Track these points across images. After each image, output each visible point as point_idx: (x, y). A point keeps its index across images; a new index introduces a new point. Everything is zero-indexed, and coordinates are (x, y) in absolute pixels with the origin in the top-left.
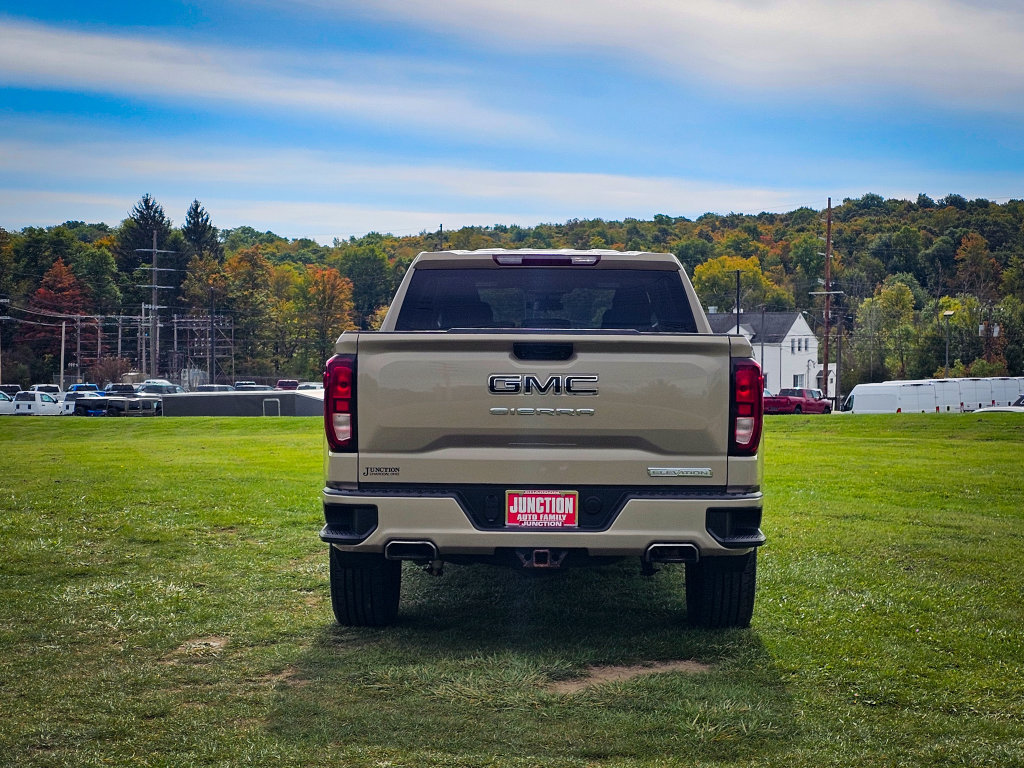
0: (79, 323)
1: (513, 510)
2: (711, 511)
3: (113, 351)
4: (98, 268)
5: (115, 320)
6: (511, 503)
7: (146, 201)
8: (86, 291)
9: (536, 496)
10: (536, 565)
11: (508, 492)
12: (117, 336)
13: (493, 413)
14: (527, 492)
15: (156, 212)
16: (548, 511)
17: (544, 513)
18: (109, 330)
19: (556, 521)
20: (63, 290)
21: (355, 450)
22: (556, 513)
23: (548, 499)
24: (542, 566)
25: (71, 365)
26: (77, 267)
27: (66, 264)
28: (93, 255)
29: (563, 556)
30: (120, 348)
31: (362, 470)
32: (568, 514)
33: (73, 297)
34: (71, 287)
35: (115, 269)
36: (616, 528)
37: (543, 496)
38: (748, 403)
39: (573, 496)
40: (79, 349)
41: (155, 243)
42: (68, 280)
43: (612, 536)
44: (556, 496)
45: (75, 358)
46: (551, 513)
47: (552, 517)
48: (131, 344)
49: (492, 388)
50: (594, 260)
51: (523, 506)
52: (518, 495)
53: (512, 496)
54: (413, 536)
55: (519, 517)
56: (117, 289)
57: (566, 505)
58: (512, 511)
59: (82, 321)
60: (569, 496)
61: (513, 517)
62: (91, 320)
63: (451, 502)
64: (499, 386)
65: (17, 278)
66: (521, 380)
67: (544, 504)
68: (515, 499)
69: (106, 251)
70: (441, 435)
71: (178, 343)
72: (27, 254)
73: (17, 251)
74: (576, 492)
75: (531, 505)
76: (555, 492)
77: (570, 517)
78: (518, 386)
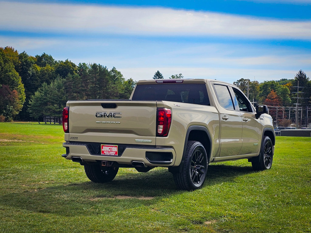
0: (277, 109)
1: (103, 150)
2: (147, 152)
3: (287, 118)
4: (284, 92)
5: (288, 108)
6: (102, 148)
7: (301, 72)
8: (280, 99)
9: (108, 146)
11: (101, 145)
12: (289, 113)
14: (106, 145)
15: (303, 75)
17: (110, 151)
18: (287, 111)
19: (113, 153)
20: (274, 99)
21: (68, 132)
23: (111, 147)
24: (104, 165)
25: (275, 121)
26: (278, 92)
27: (274, 92)
28: (283, 89)
29: (112, 163)
30: (289, 117)
31: (70, 138)
33: (276, 101)
34: (276, 98)
35: (289, 93)
36: (123, 156)
38: (162, 121)
39: (117, 147)
40: (277, 117)
41: (298, 85)
42: (275, 96)
43: (122, 158)
44: (113, 147)
45: (276, 119)
46: (112, 151)
47: (112, 152)
48: (293, 116)
49: (96, 116)
50: (182, 81)
51: (105, 149)
52: (104, 146)
53: (103, 146)
54: (77, 156)
55: (104, 152)
56: (290, 99)
57: (115, 149)
59: (278, 108)
61: (103, 152)
62: (281, 108)
63: (84, 147)
64: (98, 115)
65: (261, 96)
66: (103, 114)
67: (110, 149)
68: (103, 147)
69: (287, 87)
70: (86, 129)
71: (308, 115)
72: (263, 88)
73: (260, 88)
75: (107, 149)
76: (113, 145)
77: (116, 152)
78: (102, 115)
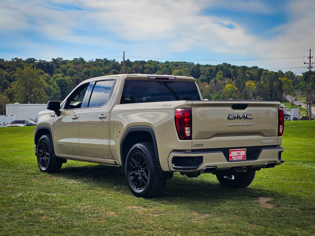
2: (279, 152)
6: (231, 154)
9: (236, 151)
10: (244, 172)
11: (230, 150)
13: (229, 126)
14: (235, 150)
16: (239, 155)
17: (238, 156)
21: (191, 139)
22: (241, 156)
23: (239, 152)
31: (193, 145)
32: (244, 156)
37: (238, 151)
39: (245, 150)
43: (259, 161)
46: (240, 156)
47: (240, 157)
49: (229, 118)
51: (233, 154)
52: (232, 151)
55: (232, 158)
57: (243, 153)
58: (231, 156)
60: (244, 150)
63: (222, 154)
64: (230, 117)
67: (238, 153)
70: (215, 133)
74: (246, 149)
75: (235, 154)
76: (241, 149)
77: (244, 157)
78: (235, 117)
